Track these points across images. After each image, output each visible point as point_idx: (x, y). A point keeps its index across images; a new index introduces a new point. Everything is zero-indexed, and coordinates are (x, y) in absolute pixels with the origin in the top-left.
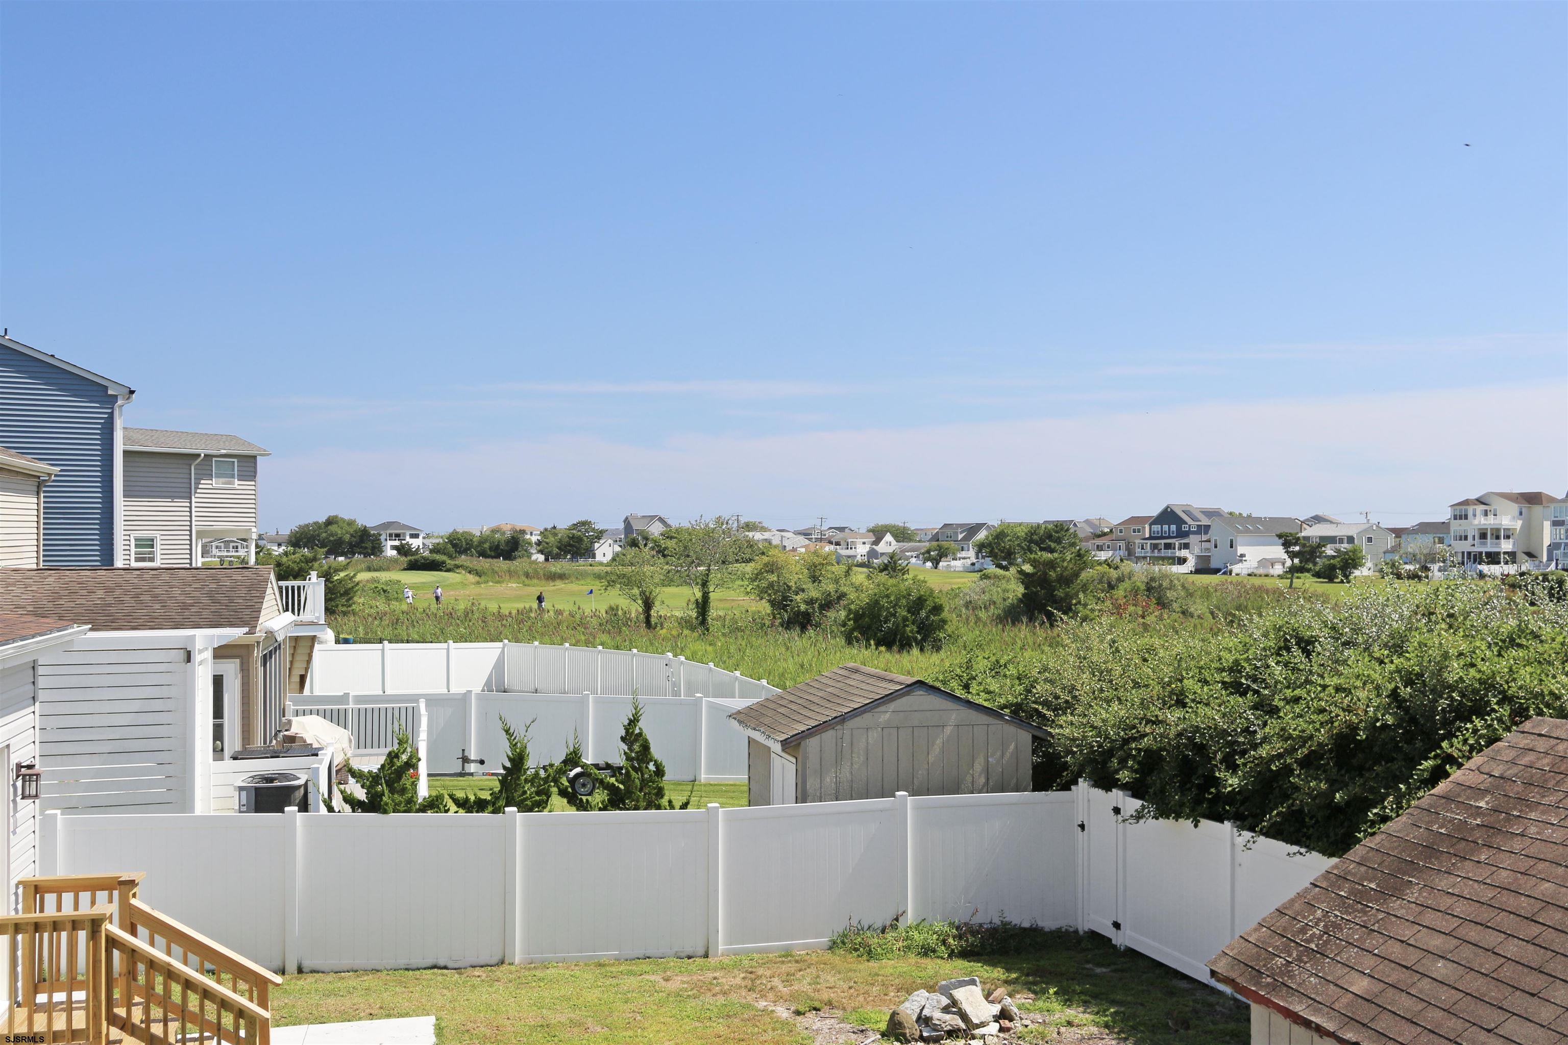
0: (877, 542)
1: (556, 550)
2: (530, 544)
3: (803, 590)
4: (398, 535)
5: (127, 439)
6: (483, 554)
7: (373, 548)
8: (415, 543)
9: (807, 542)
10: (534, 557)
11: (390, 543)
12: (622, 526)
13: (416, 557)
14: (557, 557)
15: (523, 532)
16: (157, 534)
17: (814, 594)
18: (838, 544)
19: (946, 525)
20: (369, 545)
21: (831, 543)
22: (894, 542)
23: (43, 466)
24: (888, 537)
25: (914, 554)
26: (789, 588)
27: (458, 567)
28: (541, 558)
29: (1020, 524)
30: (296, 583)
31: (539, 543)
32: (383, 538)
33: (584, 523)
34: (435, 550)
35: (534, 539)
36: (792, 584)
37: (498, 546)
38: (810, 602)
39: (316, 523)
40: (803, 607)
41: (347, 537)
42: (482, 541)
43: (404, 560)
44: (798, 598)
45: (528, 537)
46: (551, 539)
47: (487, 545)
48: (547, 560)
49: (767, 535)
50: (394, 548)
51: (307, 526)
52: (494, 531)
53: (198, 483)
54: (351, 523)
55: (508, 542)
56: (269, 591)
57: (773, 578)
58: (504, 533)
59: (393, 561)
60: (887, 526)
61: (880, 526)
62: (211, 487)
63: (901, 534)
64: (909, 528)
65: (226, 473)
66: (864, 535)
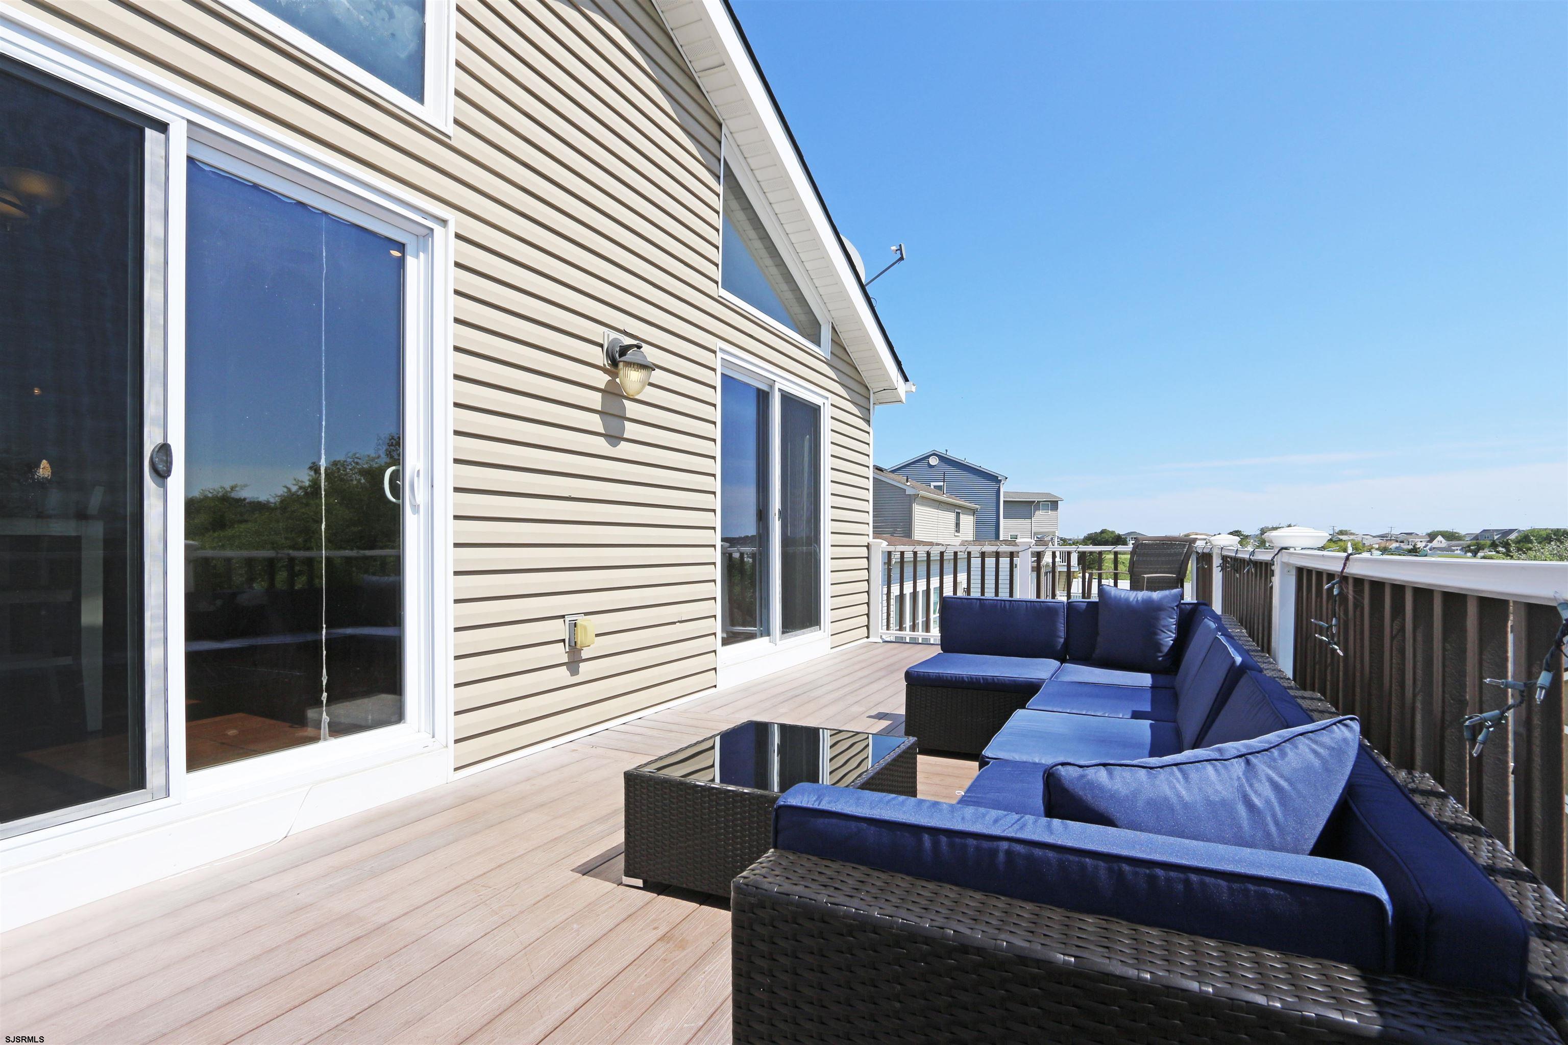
0: (1431, 541)
4: (1135, 537)
5: (1004, 497)
16: (1018, 534)
18: (1402, 542)
19: (1485, 530)
22: (1444, 540)
23: (974, 505)
24: (1440, 538)
25: (1459, 548)
29: (1546, 529)
39: (1096, 533)
41: (1110, 539)
51: (1090, 533)
53: (1034, 513)
54: (1113, 532)
60: (1440, 532)
61: (1434, 532)
62: (1039, 514)
63: (1450, 536)
64: (1456, 533)
65: (1046, 508)
66: (1422, 537)
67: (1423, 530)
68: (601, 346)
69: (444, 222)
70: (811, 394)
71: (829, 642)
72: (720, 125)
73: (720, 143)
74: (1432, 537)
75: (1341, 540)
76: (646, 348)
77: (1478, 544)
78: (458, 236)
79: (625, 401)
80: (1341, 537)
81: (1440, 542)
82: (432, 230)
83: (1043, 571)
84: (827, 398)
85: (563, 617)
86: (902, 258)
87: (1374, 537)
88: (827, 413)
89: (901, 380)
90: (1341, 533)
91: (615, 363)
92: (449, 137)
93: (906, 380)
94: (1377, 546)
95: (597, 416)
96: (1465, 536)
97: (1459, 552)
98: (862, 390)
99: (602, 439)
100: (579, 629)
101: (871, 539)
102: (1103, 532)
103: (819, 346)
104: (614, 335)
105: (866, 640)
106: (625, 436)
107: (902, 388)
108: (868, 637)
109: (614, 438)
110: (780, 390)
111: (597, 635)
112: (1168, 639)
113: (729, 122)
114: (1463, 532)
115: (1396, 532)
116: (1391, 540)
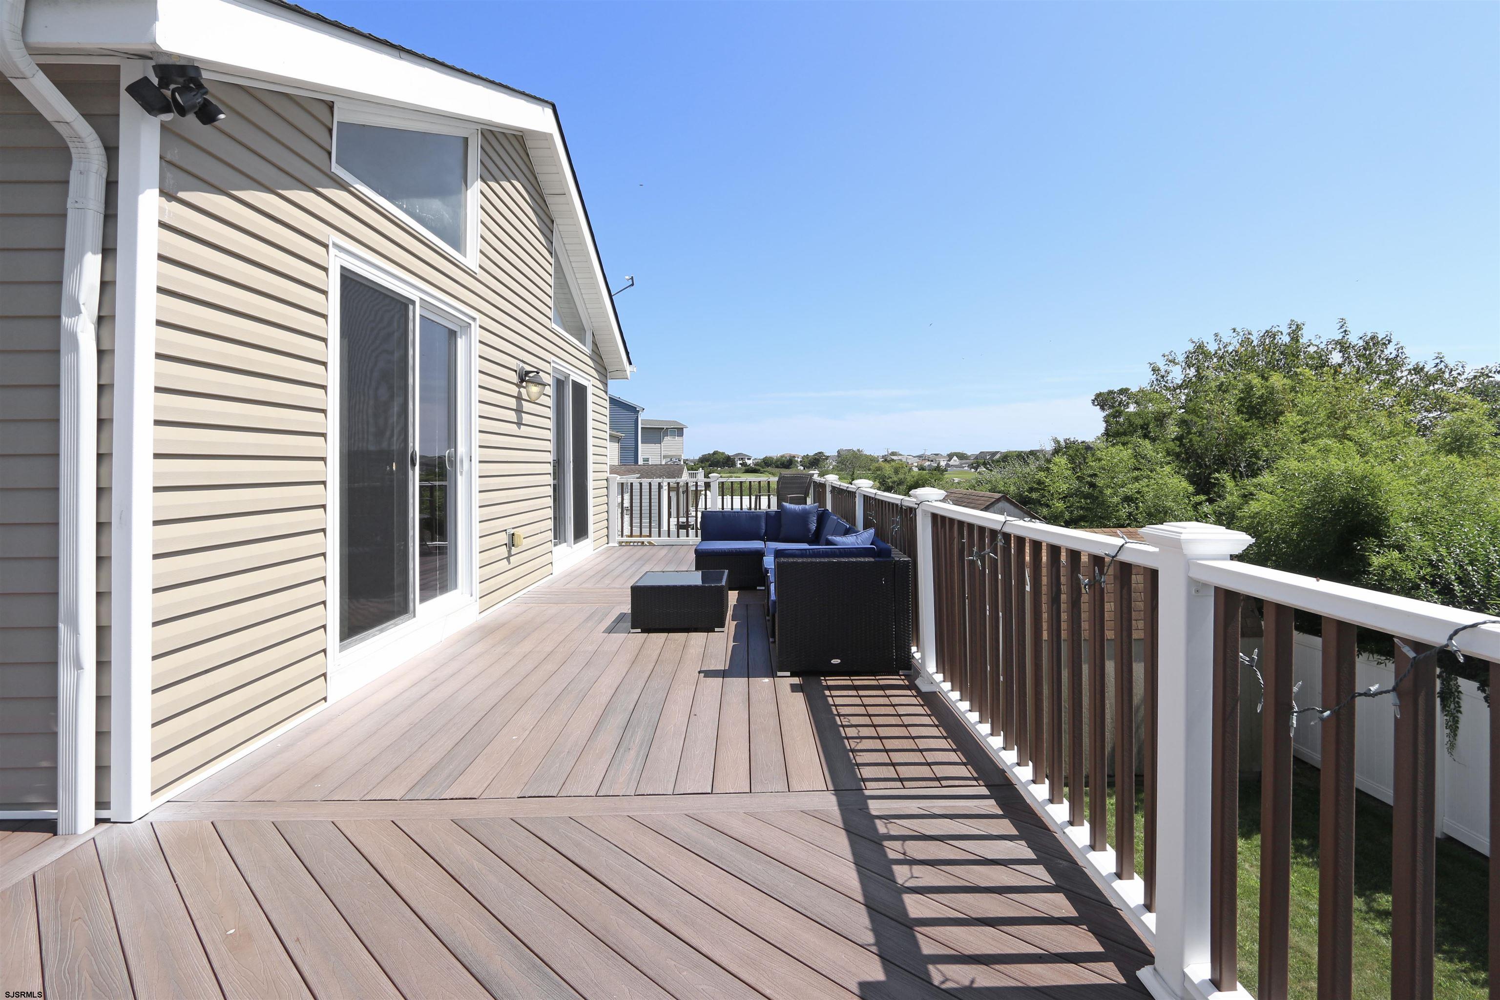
0: (949, 460)
1: (808, 465)
2: (797, 462)
3: (891, 478)
4: (742, 459)
5: (642, 424)
6: (777, 467)
7: (732, 464)
8: (749, 462)
9: (918, 460)
10: (799, 468)
11: (739, 462)
12: (836, 454)
13: (749, 467)
14: (808, 468)
15: (794, 457)
16: (650, 457)
17: (895, 479)
18: (932, 461)
19: (981, 452)
20: (731, 463)
21: (929, 460)
22: (958, 460)
23: (619, 434)
24: (955, 458)
25: (967, 465)
26: (885, 476)
27: (765, 471)
28: (802, 468)
29: (1016, 451)
30: (695, 472)
31: (801, 462)
32: (736, 460)
33: (820, 453)
34: (756, 464)
35: (799, 460)
36: (886, 475)
37: (783, 463)
38: (894, 482)
39: (709, 454)
40: (890, 484)
41: (721, 460)
42: (778, 460)
43: (744, 468)
44: (889, 481)
45: (796, 459)
46: (806, 460)
47: (779, 463)
48: (804, 469)
49: (900, 457)
50: (740, 464)
51: (706, 455)
52: (782, 457)
53: (663, 438)
54: (723, 453)
55: (788, 461)
56: (684, 472)
57: (879, 473)
58: (786, 458)
59: (740, 469)
60: (956, 453)
61: (951, 453)
62: (667, 440)
63: (962, 456)
64: (965, 454)
65: (673, 435)
66: (944, 457)
67: (945, 453)
68: (516, 371)
69: (474, 319)
70: (584, 380)
71: (592, 547)
72: (553, 222)
73: (552, 232)
74: (950, 456)
75: (893, 460)
76: (541, 374)
77: (977, 462)
78: (481, 327)
79: (523, 402)
80: (894, 457)
81: (955, 461)
82: (470, 324)
83: (681, 490)
84: (590, 381)
85: (506, 530)
86: (632, 285)
87: (914, 457)
88: (590, 391)
89: (628, 364)
90: (893, 454)
91: (522, 380)
92: (476, 273)
93: (630, 363)
94: (916, 464)
95: (513, 412)
96: (970, 456)
97: (966, 468)
98: (602, 371)
99: (515, 425)
100: (515, 537)
101: (608, 475)
102: (715, 453)
103: (585, 345)
104: (521, 364)
105: (606, 545)
106: (523, 423)
107: (628, 368)
108: (607, 543)
109: (519, 424)
110: (572, 380)
111: (524, 538)
112: (813, 526)
113: (556, 219)
114: (969, 454)
115: (928, 453)
116: (925, 459)
